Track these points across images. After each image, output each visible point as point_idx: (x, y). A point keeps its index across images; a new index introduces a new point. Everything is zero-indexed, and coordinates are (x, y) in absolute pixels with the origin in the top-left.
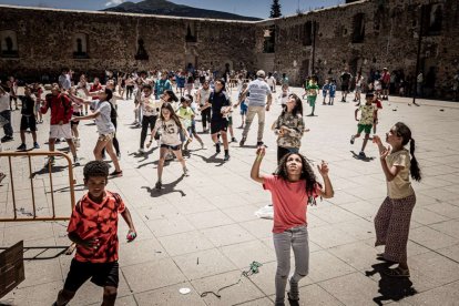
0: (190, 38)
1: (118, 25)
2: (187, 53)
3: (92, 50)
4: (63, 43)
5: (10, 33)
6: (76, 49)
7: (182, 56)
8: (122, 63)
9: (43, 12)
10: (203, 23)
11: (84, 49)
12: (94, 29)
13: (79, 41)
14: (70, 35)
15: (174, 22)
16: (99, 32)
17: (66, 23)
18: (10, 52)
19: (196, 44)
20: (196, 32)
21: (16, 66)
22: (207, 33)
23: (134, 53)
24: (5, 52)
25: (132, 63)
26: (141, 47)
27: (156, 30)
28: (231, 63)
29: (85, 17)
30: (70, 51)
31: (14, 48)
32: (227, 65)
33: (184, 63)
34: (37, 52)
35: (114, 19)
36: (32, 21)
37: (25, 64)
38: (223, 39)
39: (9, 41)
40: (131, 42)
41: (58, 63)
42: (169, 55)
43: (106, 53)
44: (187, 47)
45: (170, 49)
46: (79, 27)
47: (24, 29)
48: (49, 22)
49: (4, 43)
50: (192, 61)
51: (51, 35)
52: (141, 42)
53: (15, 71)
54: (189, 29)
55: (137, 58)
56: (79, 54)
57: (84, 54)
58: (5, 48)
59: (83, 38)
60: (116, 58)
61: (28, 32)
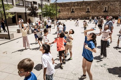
1: (119, 2)
3: (109, 10)
4: (101, 8)
5: (89, 7)
6: (104, 10)
8: (118, 13)
9: (97, 1)
12: (111, 4)
13: (106, 8)
14: (103, 6)
16: (112, 5)
17: (103, 3)
21: (89, 15)
29: (108, 1)
30: (103, 11)
34: (94, 11)
36: (94, 4)
37: (91, 14)
39: (88, 9)
41: (99, 14)
43: (113, 11)
46: (107, 4)
47: (92, 6)
48: (98, 3)
51: (98, 7)
57: (107, 11)
58: (87, 11)
59: (107, 7)
60: (116, 12)
61: (93, 6)
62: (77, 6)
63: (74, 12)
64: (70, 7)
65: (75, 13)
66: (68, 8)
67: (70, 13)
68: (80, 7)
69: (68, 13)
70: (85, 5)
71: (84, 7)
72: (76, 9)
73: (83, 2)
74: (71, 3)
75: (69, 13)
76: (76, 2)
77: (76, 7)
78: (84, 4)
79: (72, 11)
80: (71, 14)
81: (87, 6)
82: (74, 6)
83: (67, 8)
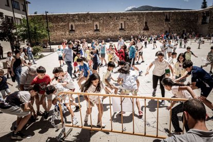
0: (167, 20)
2: (166, 26)
3: (126, 27)
4: (115, 25)
5: (97, 23)
6: (120, 27)
7: (163, 28)
8: (138, 32)
9: (109, 14)
10: (173, 13)
11: (123, 27)
12: (127, 19)
13: (121, 24)
14: (118, 22)
15: (160, 13)
16: (130, 20)
17: (117, 17)
18: (97, 30)
19: (170, 22)
20: (170, 17)
21: (99, 35)
22: (175, 17)
23: (143, 28)
24: (95, 30)
25: (142, 32)
26: (146, 25)
27: (152, 17)
28: (185, 30)
29: (124, 15)
30: (118, 28)
31: (98, 28)
32: (184, 31)
33: (164, 31)
34: (106, 29)
35: (135, 14)
36: (105, 18)
37: (102, 34)
38: (182, 19)
39: (96, 26)
40: (142, 23)
41: (114, 33)
42: (158, 28)
43: (132, 28)
44: (166, 24)
45: (158, 25)
46: (122, 19)
48: (110, 17)
49: (95, 27)
50: (168, 30)
51: (111, 23)
52: (146, 23)
53: (98, 37)
54: (167, 16)
55: (144, 30)
56: (121, 29)
57: (123, 29)
58: (95, 29)
59: (123, 23)
60: (136, 30)
61: (103, 22)
62: (79, 20)
63: (74, 30)
64: (67, 23)
65: (77, 32)
66: (64, 24)
67: (68, 33)
68: (83, 23)
69: (63, 33)
70: (91, 20)
71: (90, 22)
72: (77, 26)
73: (88, 14)
74: (68, 16)
75: (65, 32)
76: (77, 14)
77: (77, 23)
78: (89, 18)
79: (70, 29)
80: (70, 34)
81: (94, 21)
82: (74, 21)
83: (61, 24)
